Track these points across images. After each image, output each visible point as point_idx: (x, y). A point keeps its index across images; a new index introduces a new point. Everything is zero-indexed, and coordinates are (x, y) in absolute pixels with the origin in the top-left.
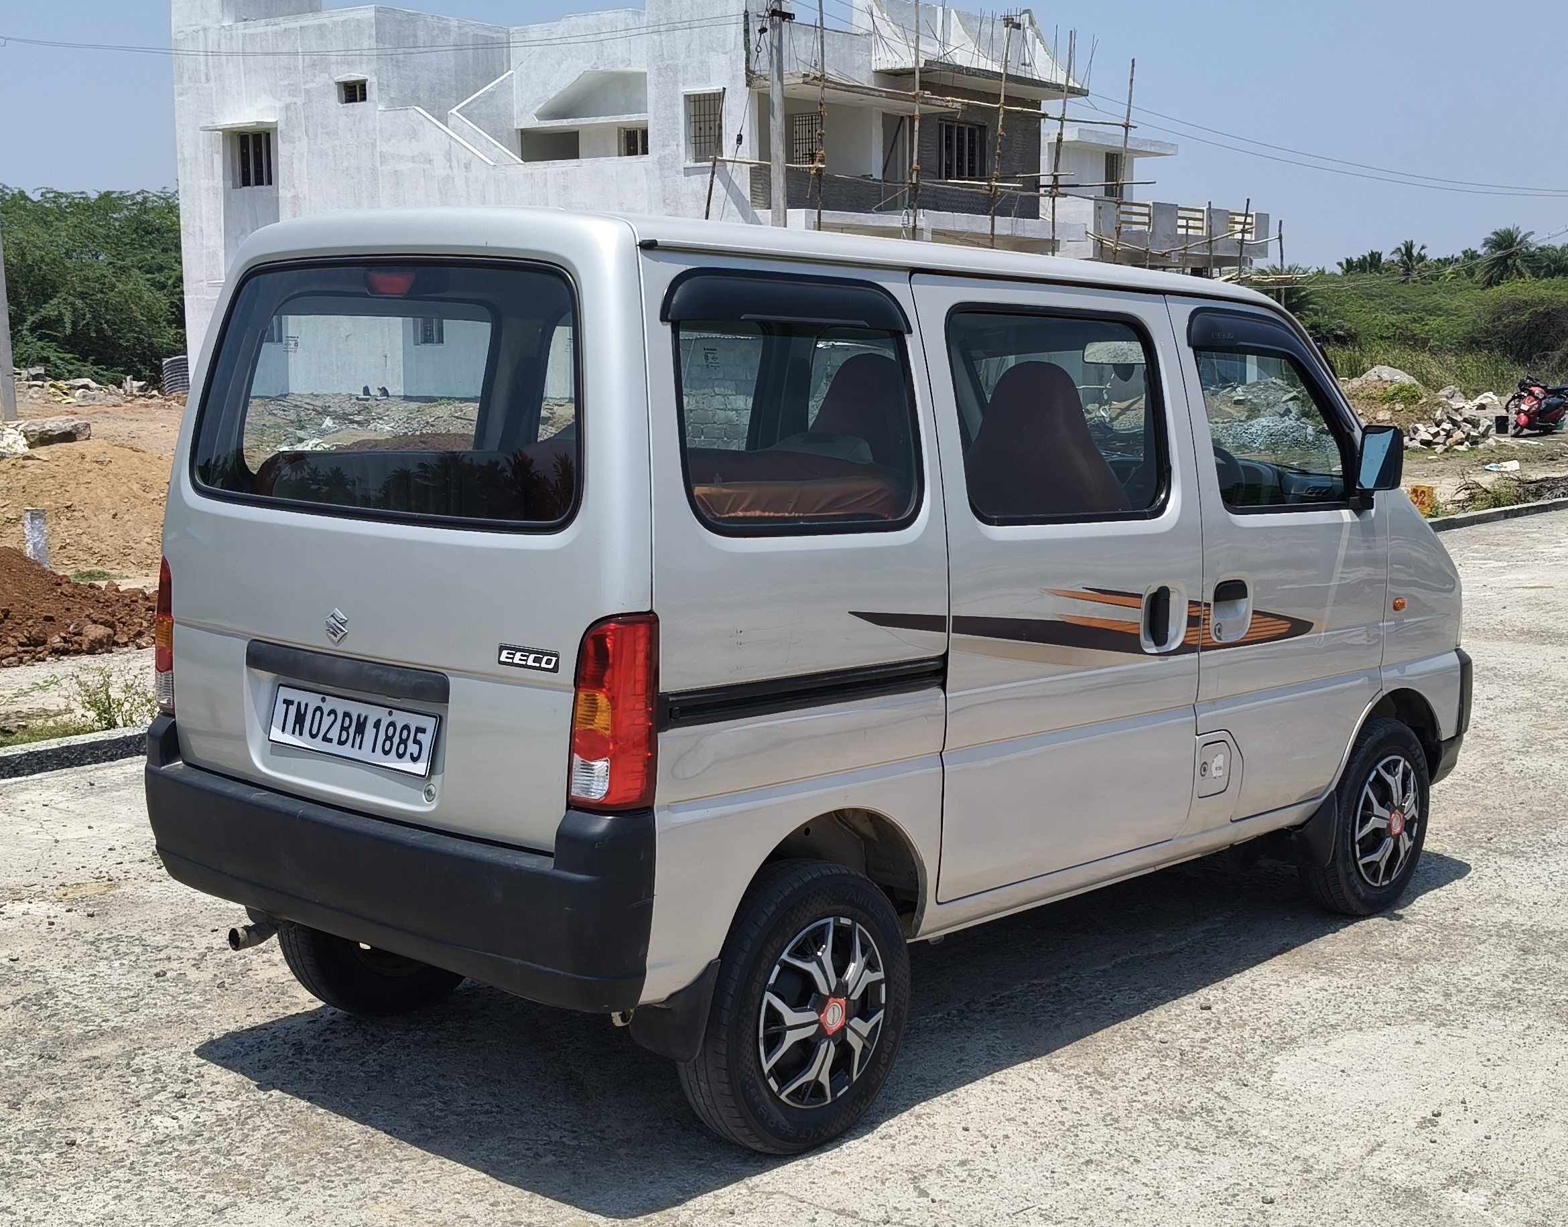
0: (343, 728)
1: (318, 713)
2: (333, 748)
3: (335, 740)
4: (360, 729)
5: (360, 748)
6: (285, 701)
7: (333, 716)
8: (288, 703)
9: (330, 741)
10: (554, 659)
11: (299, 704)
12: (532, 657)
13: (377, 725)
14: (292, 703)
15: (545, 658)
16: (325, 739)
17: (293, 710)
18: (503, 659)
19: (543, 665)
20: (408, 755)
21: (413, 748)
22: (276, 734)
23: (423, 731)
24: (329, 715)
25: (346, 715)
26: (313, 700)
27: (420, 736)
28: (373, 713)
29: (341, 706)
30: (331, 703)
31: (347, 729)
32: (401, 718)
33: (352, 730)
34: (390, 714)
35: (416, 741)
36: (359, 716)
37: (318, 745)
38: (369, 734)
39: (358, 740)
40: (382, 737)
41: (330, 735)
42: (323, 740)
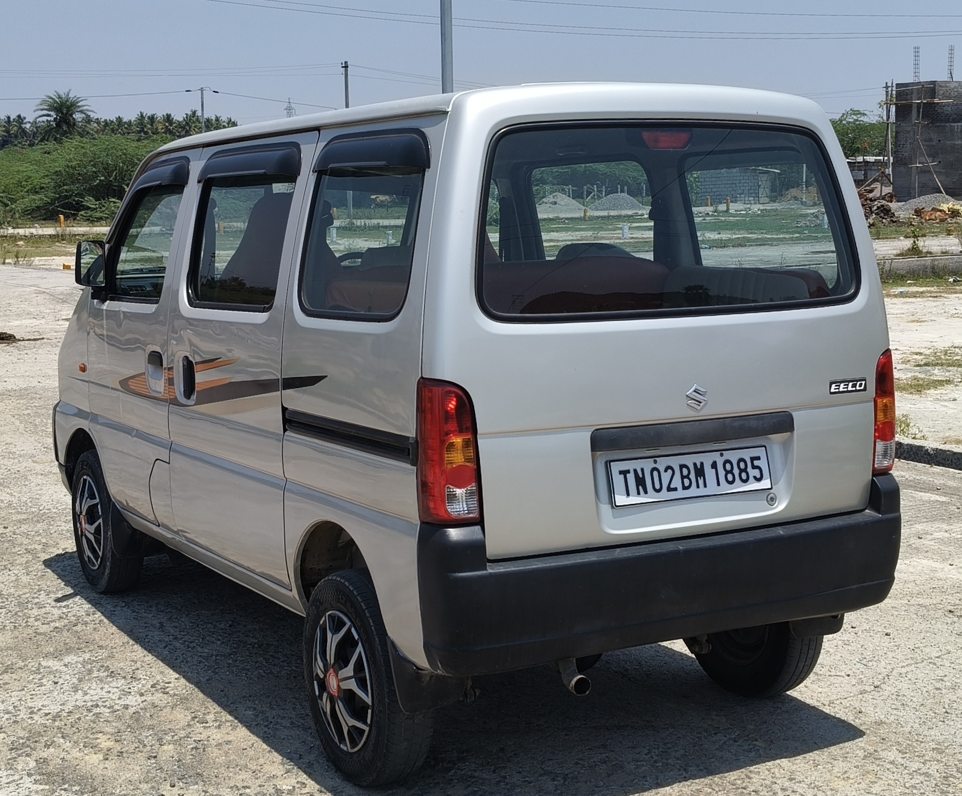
0: (683, 477)
1: (655, 473)
2: (681, 493)
3: (680, 487)
4: (700, 472)
5: (705, 486)
6: (621, 473)
7: (670, 471)
8: (624, 473)
9: (675, 489)
10: (864, 382)
11: (635, 471)
12: (851, 384)
13: (714, 465)
14: (628, 472)
15: (859, 383)
16: (669, 489)
17: (631, 478)
18: (833, 390)
19: (858, 388)
20: (751, 478)
21: (753, 473)
22: (621, 500)
23: (758, 458)
24: (666, 471)
25: (682, 466)
26: (648, 465)
27: (756, 463)
28: (707, 460)
29: (675, 462)
30: (662, 464)
31: (688, 477)
32: (734, 456)
33: (692, 476)
34: (722, 455)
35: (754, 467)
36: (695, 464)
37: (665, 495)
38: (709, 473)
39: (701, 482)
40: (722, 473)
41: (672, 486)
42: (668, 491)
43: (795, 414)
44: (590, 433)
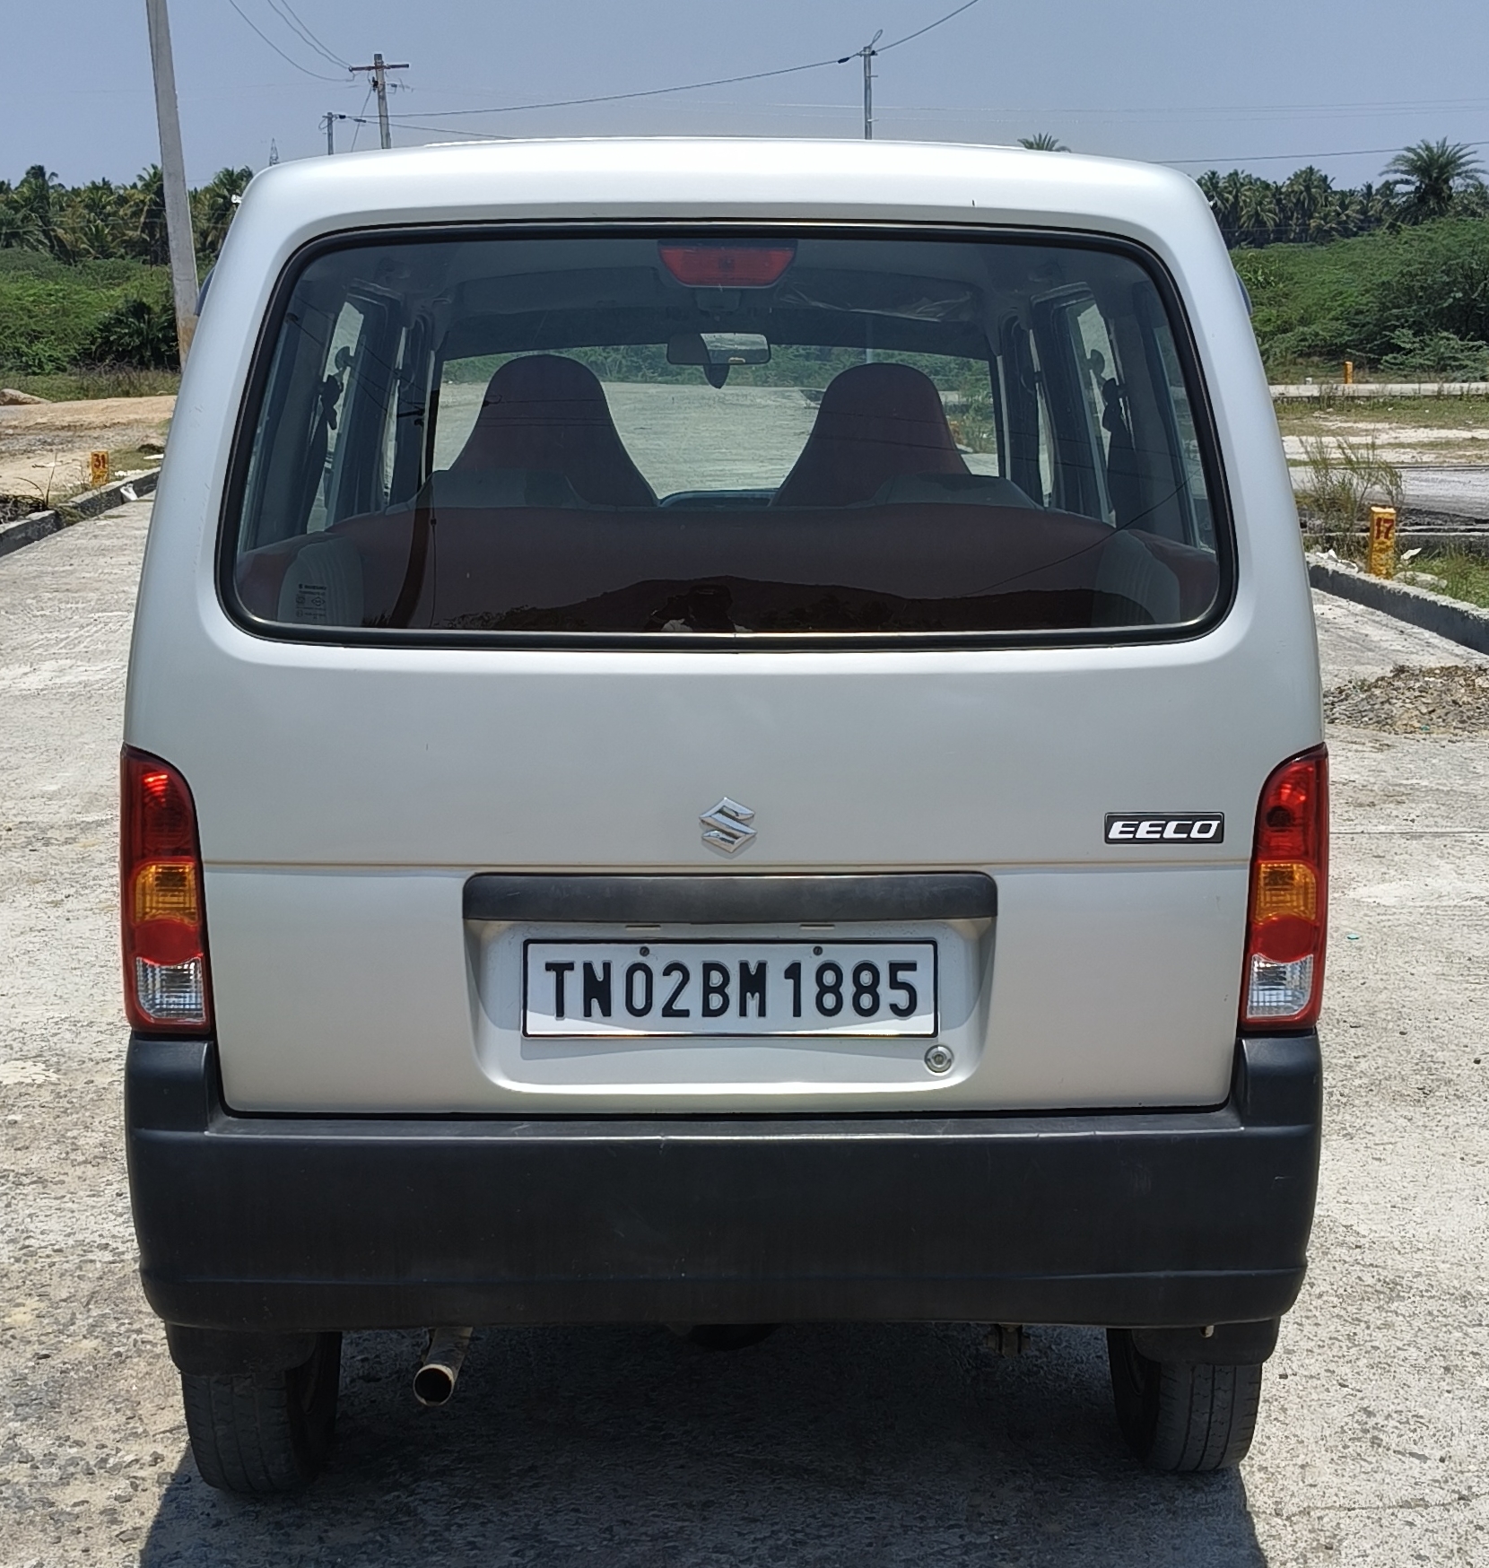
0: (708, 990)
1: (639, 977)
2: (697, 1023)
3: (696, 1009)
4: (754, 981)
5: (762, 1014)
6: (549, 967)
7: (677, 976)
8: (559, 969)
9: (685, 1013)
10: (1215, 824)
11: (588, 968)
12: (1172, 825)
13: (793, 972)
14: (570, 966)
15: (1198, 825)
16: (668, 1011)
17: (574, 981)
18: (1114, 834)
19: (1195, 834)
20: (883, 1008)
21: (887, 995)
22: (541, 1022)
23: (911, 967)
24: (667, 972)
25: (708, 968)
26: (622, 957)
27: (902, 976)
28: (777, 959)
29: (693, 957)
30: (658, 958)
31: (721, 990)
32: (848, 958)
33: (733, 990)
34: (818, 951)
35: (895, 984)
36: (744, 966)
37: (655, 1023)
38: (778, 989)
39: (753, 1004)
40: (809, 989)
41: (679, 1005)
42: (664, 1015)
43: (1000, 880)
44: (462, 882)
